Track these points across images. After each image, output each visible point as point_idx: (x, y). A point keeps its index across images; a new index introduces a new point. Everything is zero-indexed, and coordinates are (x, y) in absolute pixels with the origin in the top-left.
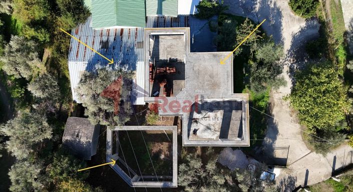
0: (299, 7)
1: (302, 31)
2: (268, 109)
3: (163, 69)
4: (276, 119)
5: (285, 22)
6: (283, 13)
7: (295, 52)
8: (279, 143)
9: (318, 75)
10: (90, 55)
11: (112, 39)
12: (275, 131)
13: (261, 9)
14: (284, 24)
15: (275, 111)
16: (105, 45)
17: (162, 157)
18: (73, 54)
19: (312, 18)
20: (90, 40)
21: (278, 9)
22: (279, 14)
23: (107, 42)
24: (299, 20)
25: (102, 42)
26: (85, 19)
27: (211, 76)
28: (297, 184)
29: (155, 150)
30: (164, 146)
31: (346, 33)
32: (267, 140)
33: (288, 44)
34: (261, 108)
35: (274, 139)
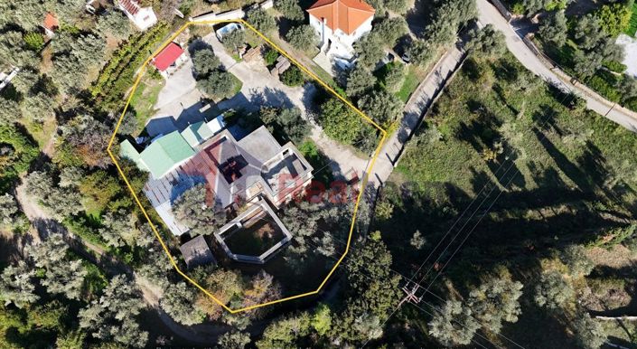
0: (291, 82)
1: (305, 94)
2: (320, 154)
3: (227, 168)
4: (330, 157)
5: (290, 96)
6: (285, 92)
7: (311, 109)
8: (344, 170)
9: (326, 108)
10: (168, 195)
11: (177, 176)
12: (336, 165)
13: (268, 98)
14: (290, 97)
15: (326, 153)
16: (174, 183)
17: (270, 236)
18: (154, 202)
19: (306, 83)
20: (161, 187)
21: (280, 91)
22: (283, 94)
23: (175, 180)
24: (298, 90)
25: (170, 183)
26: (147, 177)
27: (261, 147)
28: (376, 187)
29: (261, 235)
30: (267, 228)
31: (334, 79)
32: (336, 174)
33: (302, 108)
34: (315, 157)
35: (339, 170)
